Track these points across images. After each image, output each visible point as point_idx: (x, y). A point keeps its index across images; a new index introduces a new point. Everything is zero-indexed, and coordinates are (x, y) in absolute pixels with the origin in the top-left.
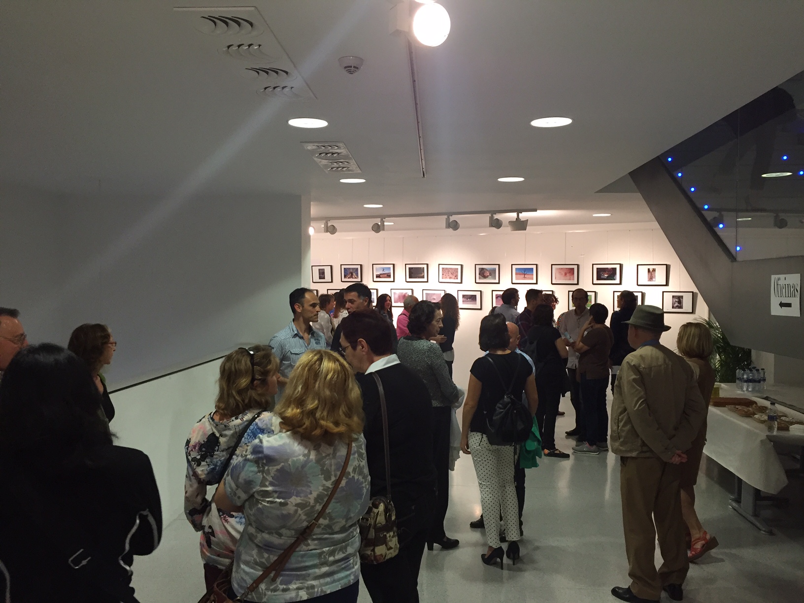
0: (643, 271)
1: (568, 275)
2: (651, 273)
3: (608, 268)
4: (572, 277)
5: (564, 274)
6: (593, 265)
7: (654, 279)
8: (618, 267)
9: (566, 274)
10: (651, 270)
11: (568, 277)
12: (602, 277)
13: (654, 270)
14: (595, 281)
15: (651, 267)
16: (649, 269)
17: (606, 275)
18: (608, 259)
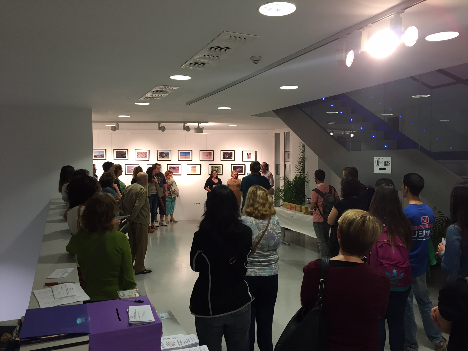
0: (245, 154)
1: (208, 156)
2: (249, 155)
3: (228, 153)
4: (210, 157)
5: (206, 155)
6: (221, 151)
7: (250, 158)
8: (233, 152)
9: (207, 156)
10: (249, 154)
11: (208, 157)
12: (225, 157)
13: (250, 154)
14: (222, 159)
15: (249, 152)
16: (248, 153)
17: (227, 156)
18: (228, 148)
